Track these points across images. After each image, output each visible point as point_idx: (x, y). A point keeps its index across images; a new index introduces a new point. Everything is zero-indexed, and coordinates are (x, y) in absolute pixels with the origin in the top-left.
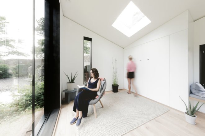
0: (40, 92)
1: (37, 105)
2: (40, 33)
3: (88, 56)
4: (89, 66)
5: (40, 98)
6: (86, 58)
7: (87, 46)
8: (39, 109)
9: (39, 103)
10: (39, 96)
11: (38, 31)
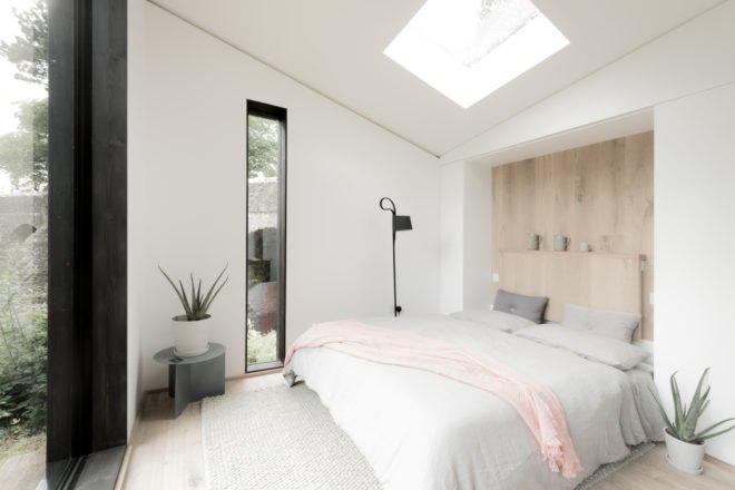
0: (30, 358)
1: (15, 421)
2: (35, 72)
3: (270, 184)
4: (271, 231)
5: (29, 386)
6: (257, 194)
7: (265, 136)
8: (23, 441)
9: (23, 410)
10: (24, 376)
11: (24, 62)
